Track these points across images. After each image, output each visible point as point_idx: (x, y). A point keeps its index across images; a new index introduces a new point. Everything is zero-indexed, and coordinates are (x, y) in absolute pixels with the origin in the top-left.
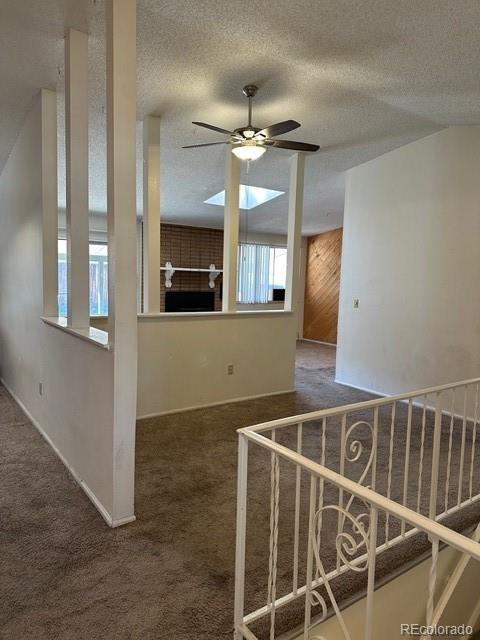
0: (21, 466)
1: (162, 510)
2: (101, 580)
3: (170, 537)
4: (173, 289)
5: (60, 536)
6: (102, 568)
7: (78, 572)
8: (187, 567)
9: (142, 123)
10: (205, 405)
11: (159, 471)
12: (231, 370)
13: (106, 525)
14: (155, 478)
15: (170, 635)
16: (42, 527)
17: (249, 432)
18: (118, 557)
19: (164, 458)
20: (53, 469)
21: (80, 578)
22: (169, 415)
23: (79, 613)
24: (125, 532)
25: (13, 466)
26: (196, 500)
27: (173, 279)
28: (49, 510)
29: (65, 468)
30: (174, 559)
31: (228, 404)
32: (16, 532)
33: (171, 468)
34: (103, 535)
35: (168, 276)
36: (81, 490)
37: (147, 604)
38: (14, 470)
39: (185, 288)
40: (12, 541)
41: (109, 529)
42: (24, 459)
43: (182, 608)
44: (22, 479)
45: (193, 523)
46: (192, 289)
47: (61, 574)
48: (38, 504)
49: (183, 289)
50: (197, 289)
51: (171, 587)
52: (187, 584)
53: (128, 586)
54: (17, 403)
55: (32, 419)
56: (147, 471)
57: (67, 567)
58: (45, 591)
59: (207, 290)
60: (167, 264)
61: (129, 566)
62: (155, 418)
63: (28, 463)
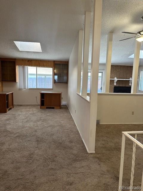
0: (69, 131)
1: (104, 152)
2: (83, 167)
3: (104, 161)
4: (116, 86)
5: (75, 152)
6: (84, 164)
7: (78, 163)
8: (108, 171)
9: (107, 35)
10: (123, 123)
11: (105, 141)
12: (133, 113)
13: (87, 152)
14: (103, 142)
15: (99, 189)
16: (71, 148)
17: (126, 133)
18: (88, 162)
19: (107, 137)
20: (76, 133)
21: (78, 165)
22: (111, 124)
23: (76, 174)
24: (92, 155)
25: (67, 130)
26: (115, 152)
27: (117, 83)
28: (73, 144)
29: (79, 134)
30: (104, 168)
31: (131, 124)
32: (65, 148)
33: (109, 141)
34: (86, 155)
35: (115, 82)
36: (82, 141)
37: (94, 178)
38: (67, 132)
39: (121, 86)
40: (64, 150)
41: (87, 153)
42: (70, 129)
43: (104, 183)
44: (69, 134)
45: (112, 159)
46: (123, 86)
47: (73, 162)
48: (71, 142)
49: (120, 86)
50: (125, 86)
51: (102, 175)
52: (107, 176)
53: (89, 171)
54: (71, 115)
55: (74, 119)
56: (101, 140)
57: (75, 160)
58: (68, 165)
59: (128, 86)
60: (115, 78)
61: (91, 165)
62: (106, 125)
63: (70, 130)
